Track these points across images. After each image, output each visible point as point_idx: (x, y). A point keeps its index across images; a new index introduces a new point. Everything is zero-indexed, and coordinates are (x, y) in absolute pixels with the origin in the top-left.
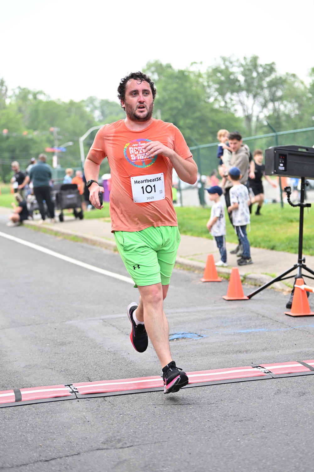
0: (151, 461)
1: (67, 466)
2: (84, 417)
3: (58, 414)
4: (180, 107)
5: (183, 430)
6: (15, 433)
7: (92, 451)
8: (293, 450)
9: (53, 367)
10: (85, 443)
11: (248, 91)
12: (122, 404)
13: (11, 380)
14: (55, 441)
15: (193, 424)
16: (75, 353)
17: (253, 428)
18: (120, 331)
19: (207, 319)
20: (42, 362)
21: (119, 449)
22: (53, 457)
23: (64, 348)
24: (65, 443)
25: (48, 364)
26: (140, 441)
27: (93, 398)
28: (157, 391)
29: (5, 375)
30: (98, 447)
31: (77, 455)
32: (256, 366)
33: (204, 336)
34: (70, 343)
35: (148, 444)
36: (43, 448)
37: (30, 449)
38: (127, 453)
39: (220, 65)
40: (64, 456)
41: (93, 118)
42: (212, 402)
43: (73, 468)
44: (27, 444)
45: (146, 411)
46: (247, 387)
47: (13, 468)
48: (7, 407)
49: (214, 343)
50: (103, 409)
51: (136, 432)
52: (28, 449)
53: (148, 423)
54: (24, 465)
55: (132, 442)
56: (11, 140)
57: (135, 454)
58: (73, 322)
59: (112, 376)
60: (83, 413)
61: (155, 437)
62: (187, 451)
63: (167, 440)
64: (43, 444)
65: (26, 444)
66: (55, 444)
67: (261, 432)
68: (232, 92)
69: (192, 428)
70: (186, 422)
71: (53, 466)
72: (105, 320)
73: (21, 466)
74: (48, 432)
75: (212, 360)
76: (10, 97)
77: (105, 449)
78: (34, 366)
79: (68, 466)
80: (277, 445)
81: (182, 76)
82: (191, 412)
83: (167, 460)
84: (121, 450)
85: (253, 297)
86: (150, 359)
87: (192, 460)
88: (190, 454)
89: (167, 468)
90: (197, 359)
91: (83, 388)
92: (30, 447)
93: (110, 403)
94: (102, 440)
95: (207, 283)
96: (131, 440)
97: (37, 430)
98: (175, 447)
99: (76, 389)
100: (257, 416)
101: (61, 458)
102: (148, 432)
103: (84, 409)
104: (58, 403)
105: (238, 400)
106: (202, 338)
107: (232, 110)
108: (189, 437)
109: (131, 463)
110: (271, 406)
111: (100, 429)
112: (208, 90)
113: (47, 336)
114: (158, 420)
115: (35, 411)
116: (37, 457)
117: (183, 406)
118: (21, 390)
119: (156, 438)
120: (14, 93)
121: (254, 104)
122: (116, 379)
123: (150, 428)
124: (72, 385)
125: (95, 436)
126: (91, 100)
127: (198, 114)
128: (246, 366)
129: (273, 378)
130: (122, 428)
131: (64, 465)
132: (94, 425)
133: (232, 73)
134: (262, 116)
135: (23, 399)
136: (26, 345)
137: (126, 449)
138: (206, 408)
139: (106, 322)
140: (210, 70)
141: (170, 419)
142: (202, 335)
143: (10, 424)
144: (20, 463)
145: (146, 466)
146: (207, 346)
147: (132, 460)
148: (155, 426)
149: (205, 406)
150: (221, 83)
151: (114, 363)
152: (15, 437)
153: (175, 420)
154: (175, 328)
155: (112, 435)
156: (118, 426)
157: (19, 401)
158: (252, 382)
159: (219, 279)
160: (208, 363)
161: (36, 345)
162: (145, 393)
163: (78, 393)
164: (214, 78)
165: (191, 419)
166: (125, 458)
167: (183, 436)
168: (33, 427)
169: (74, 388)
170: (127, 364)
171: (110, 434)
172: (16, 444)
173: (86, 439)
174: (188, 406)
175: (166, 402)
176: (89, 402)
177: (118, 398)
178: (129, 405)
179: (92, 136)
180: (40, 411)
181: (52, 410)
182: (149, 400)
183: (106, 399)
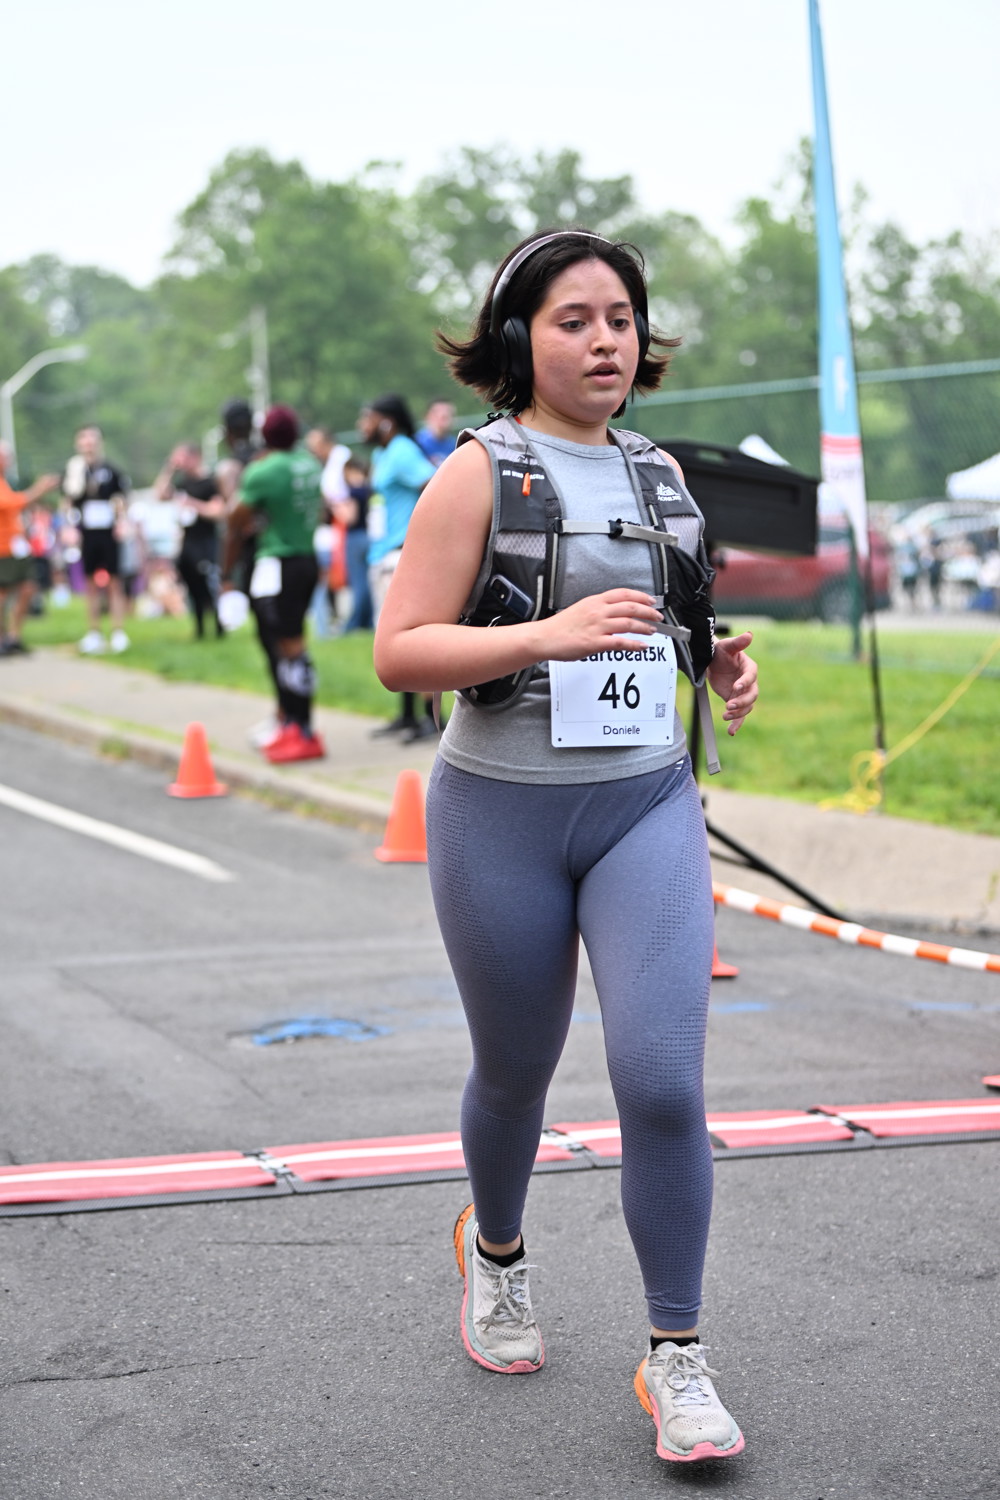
0: (205, 1419)
4: (327, 301)
5: (307, 1325)
7: (15, 1383)
12: (115, 1239)
15: (340, 1306)
18: (116, 1008)
19: (393, 978)
21: (102, 1381)
26: (170, 1354)
27: (24, 1220)
28: (229, 1200)
30: (35, 1373)
33: (383, 1031)
35: (195, 1364)
38: (129, 1391)
39: (455, 176)
41: (46, 326)
42: (402, 1239)
45: (192, 1262)
49: (413, 1052)
50: (54, 1253)
51: (157, 1327)
53: (198, 1301)
55: (146, 1358)
57: (152, 1396)
59: (85, 1150)
61: (219, 1343)
62: (319, 1391)
63: (256, 1354)
69: (335, 1318)
70: (318, 1298)
72: (69, 973)
75: (405, 1106)
77: (55, 1379)
80: (601, 1377)
81: (337, 204)
82: (334, 1266)
83: (255, 1416)
84: (108, 1383)
86: (207, 1099)
87: (332, 1418)
88: (328, 1398)
90: (359, 1102)
93: (76, 1236)
94: (49, 1349)
96: (140, 1352)
98: (280, 1375)
102: (195, 1329)
106: (376, 1035)
108: (325, 1344)
109: (139, 1424)
110: (587, 1256)
111: (44, 1315)
112: (418, 254)
114: (230, 1292)
117: (311, 1248)
119: (221, 1348)
122: (98, 1159)
123: (204, 1314)
125: (26, 1339)
126: (43, 266)
127: (382, 329)
129: (595, 1167)
130: (113, 1313)
132: (24, 1304)
133: (499, 204)
137: (123, 1381)
138: (382, 1255)
139: (70, 978)
140: (429, 190)
141: (268, 1288)
142: (375, 1028)
145: (186, 1435)
146: (391, 1062)
147: (142, 1416)
148: (219, 1309)
149: (378, 1250)
150: (460, 232)
151: (93, 1107)
153: (283, 1291)
154: (293, 1002)
155: (82, 1335)
156: (101, 1306)
160: (393, 1116)
162: (189, 1206)
165: (333, 1290)
166: (119, 1408)
167: (307, 1343)
170: (136, 1114)
171: (75, 1332)
174: (324, 1248)
175: (256, 1235)
176: (11, 1229)
177: (100, 1217)
178: (138, 1240)
179: (42, 382)
182: (204, 1228)
183: (66, 1223)
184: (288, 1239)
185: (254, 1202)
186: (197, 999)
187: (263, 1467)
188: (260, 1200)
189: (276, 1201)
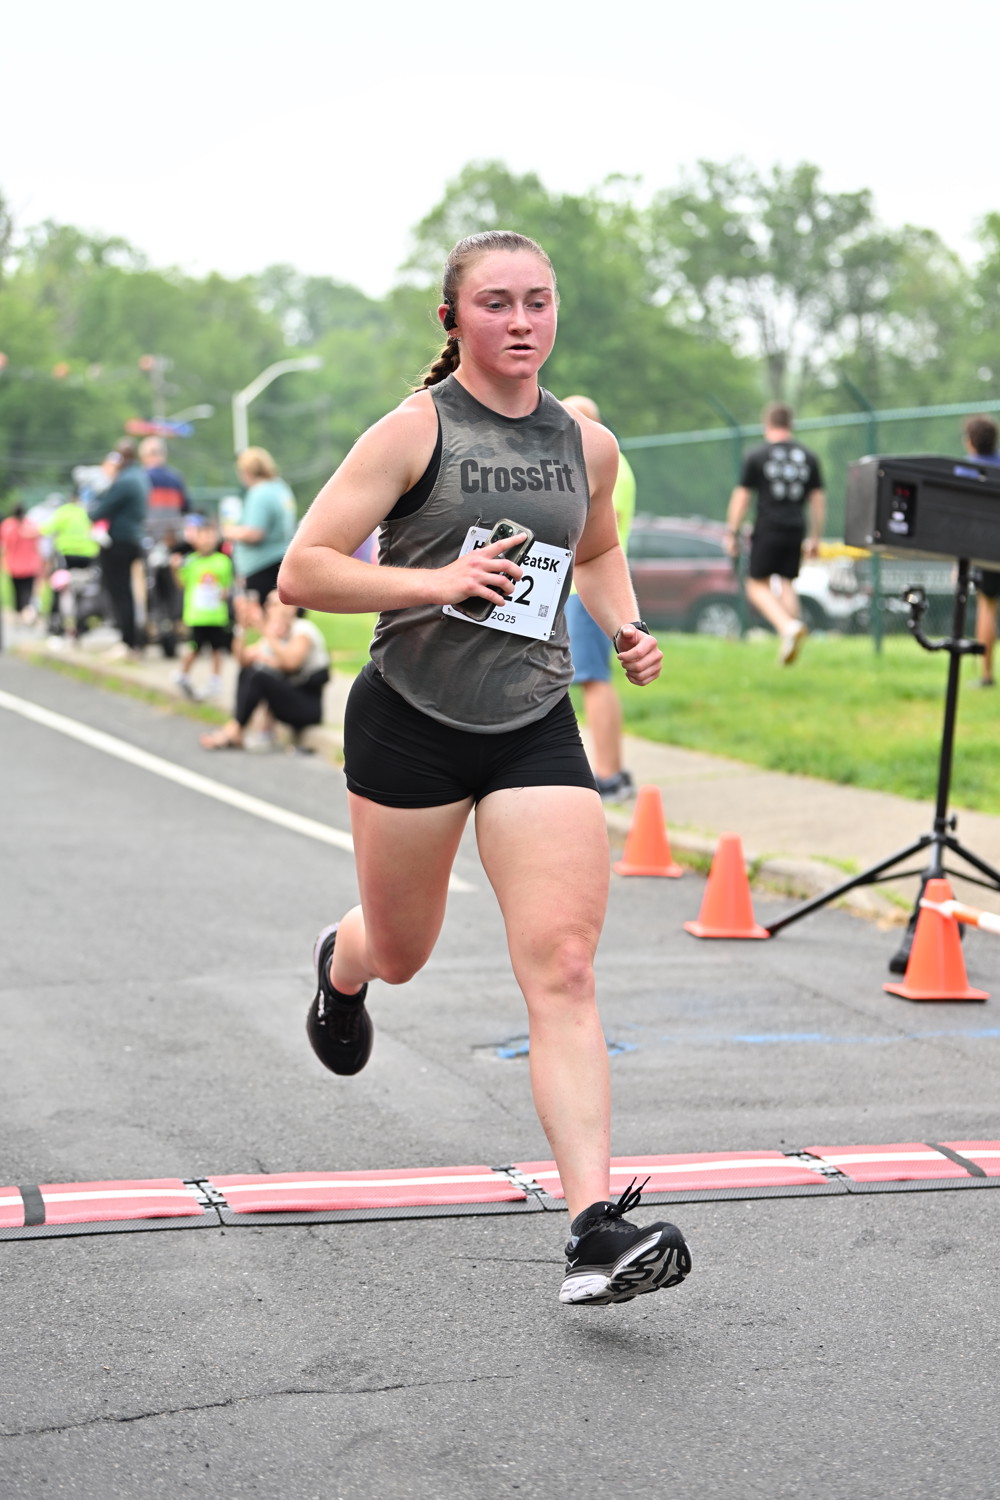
0: (463, 1438)
1: (191, 1441)
2: (246, 1285)
3: (160, 1274)
6: (22, 1326)
7: (269, 1394)
8: (916, 1426)
9: (143, 1121)
10: (248, 1368)
11: (782, 274)
12: (366, 1251)
13: (11, 1155)
14: (152, 1356)
15: (595, 1327)
16: (216, 1080)
17: (786, 1349)
19: (637, 994)
20: (108, 1103)
21: (357, 1395)
22: (146, 1408)
23: (179, 1061)
24: (184, 1367)
25: (129, 1112)
26: (425, 1370)
27: (274, 1228)
28: (478, 1215)
30: (290, 1385)
31: (223, 1405)
32: (795, 1151)
33: (629, 1047)
34: (197, 1047)
35: (450, 1381)
36: (115, 1378)
37: (72, 1379)
38: (385, 1406)
39: (694, 188)
40: (180, 1407)
41: (280, 335)
43: (214, 1447)
44: (62, 1361)
45: (444, 1277)
46: (765, 1218)
47: (20, 1438)
49: (659, 1070)
50: (305, 1263)
51: (411, 1342)
52: (67, 1380)
53: (451, 1317)
54: (53, 1429)
55: (401, 1373)
56: (17, 388)
57: (409, 1413)
58: (206, 981)
59: (333, 1161)
60: (241, 1274)
61: (473, 1360)
62: (578, 1412)
63: (512, 1374)
64: (113, 1365)
65: (60, 1363)
66: (153, 1368)
67: (811, 1363)
68: (730, 275)
69: (591, 1339)
70: (573, 1317)
71: (145, 1436)
73: (42, 1431)
74: (128, 1327)
76: (19, 253)
77: (311, 1392)
78: (84, 1115)
79: (196, 1441)
80: (865, 1408)
81: (574, 217)
83: (513, 1436)
84: (364, 1397)
85: (785, 932)
86: (454, 1111)
87: (591, 1441)
88: (587, 1420)
89: (513, 1463)
91: (244, 1191)
92: (72, 1374)
93: (327, 1247)
94: (304, 1361)
95: (637, 882)
96: (395, 1366)
97: (93, 1319)
98: (537, 1395)
99: (221, 1195)
100: (798, 1312)
101: (172, 1412)
102: (450, 1345)
103: (246, 1261)
104: (162, 1236)
105: (739, 1255)
106: (620, 1053)
107: (726, 333)
108: (582, 1366)
109: (397, 1441)
110: (845, 1283)
111: (297, 1326)
112: (656, 268)
113: (125, 1021)
114: (483, 1309)
115: (87, 1258)
116: (95, 1407)
118: (42, 1188)
119: (476, 1365)
120: (33, 240)
121: (798, 316)
122: (346, 1170)
123: (458, 1330)
124: (206, 1181)
125: (281, 1350)
126: (278, 277)
127: (615, 341)
128: (764, 1149)
129: (850, 1193)
130: (366, 1326)
131: (182, 1435)
132: (277, 1314)
133: (734, 217)
134: (819, 358)
135: (49, 1218)
136: (57, 1046)
137: (380, 1396)
140: (665, 203)
141: (522, 1305)
142: (620, 1044)
144: (41, 1424)
146: (637, 1079)
147: (399, 1432)
148: (473, 1325)
150: (695, 246)
151: (340, 1117)
152: (25, 1340)
153: (538, 1310)
155: (337, 1348)
156: (354, 1320)
157: (38, 1223)
158: (783, 1201)
159: (674, 869)
160: (642, 1134)
161: (89, 1046)
162: (440, 1220)
163: (225, 1209)
164: (675, 228)
166: (376, 1424)
167: (563, 1364)
168: (81, 1310)
169: (214, 1192)
170: (383, 1124)
171: (330, 1345)
172: (27, 1362)
173: (252, 1357)
175: (508, 1251)
176: (262, 1238)
177: (353, 1229)
178: (390, 1253)
179: (275, 392)
180: (104, 1259)
181: (142, 1258)
182: (455, 1242)
183: (316, 1233)
184: (540, 1257)
185: (505, 1217)
186: (440, 1010)
187: (524, 1489)
188: (511, 1216)
189: (526, 1217)
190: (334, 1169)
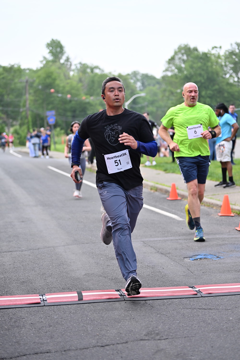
0: (183, 351)
2: (130, 314)
3: (110, 312)
4: (203, 81)
5: (206, 329)
6: (78, 324)
7: (136, 340)
9: (106, 276)
10: (131, 334)
12: (159, 306)
13: (75, 284)
14: (108, 331)
15: (214, 324)
18: (157, 251)
19: (223, 245)
20: (97, 272)
21: (157, 341)
22: (107, 343)
24: (116, 334)
25: (102, 274)
26: (173, 335)
27: (137, 301)
28: (186, 298)
29: (70, 280)
30: (141, 338)
31: (125, 343)
33: (222, 258)
35: (179, 337)
36: (100, 336)
37: (90, 337)
38: (164, 343)
39: (235, 49)
40: (115, 343)
41: (136, 88)
42: (229, 309)
43: (123, 353)
45: (178, 313)
47: (77, 351)
48: (72, 304)
49: (229, 263)
50: (144, 309)
51: (170, 328)
52: (88, 337)
53: (179, 322)
54: (85, 348)
55: (168, 336)
56: (73, 102)
57: (170, 345)
59: (151, 285)
60: (129, 312)
61: (185, 333)
62: (210, 345)
63: (194, 336)
64: (99, 333)
65: (87, 333)
66: (109, 334)
69: (213, 327)
70: (209, 322)
71: (107, 350)
72: (145, 242)
73: (83, 349)
74: (103, 324)
75: (228, 276)
76: (73, 70)
77: (146, 340)
78: (92, 275)
79: (119, 351)
81: (206, 57)
82: (212, 315)
83: (195, 351)
84: (159, 341)
86: (180, 273)
87: (213, 352)
88: (212, 347)
89: (195, 357)
90: (216, 275)
92: (90, 335)
93: (150, 305)
94: (144, 333)
95: (223, 217)
96: (167, 334)
97: (94, 323)
98: (200, 341)
99: (124, 293)
101: (113, 345)
102: (179, 329)
103: (130, 309)
104: (111, 303)
106: (220, 259)
108: (211, 334)
109: (167, 352)
111: (143, 324)
112: (225, 69)
113: (101, 252)
114: (187, 320)
115: (93, 308)
116: (95, 343)
117: (206, 310)
118: (82, 292)
120: (76, 67)
122: (154, 287)
123: (181, 325)
124: (121, 290)
125: (139, 330)
126: (135, 74)
127: (216, 87)
130: (159, 324)
131: (116, 350)
132: (138, 321)
135: (84, 299)
136: (85, 258)
137: (163, 341)
138: (224, 312)
139: (145, 243)
140: (227, 53)
141: (196, 319)
142: (220, 257)
143: (75, 317)
144: (83, 347)
145: (178, 355)
146: (224, 265)
147: (167, 350)
148: (185, 324)
150: (235, 63)
151: (152, 275)
152: (79, 327)
153: (200, 321)
154: (199, 250)
155: (152, 329)
156: (156, 323)
157: (81, 300)
159: (232, 215)
160: (225, 278)
161: (92, 258)
162: (176, 299)
163: (125, 296)
164: (230, 59)
165: (212, 321)
166: (162, 348)
167: (207, 333)
168: (92, 320)
170: (163, 276)
171: (150, 329)
172: (79, 333)
173: (132, 332)
174: (210, 310)
175: (193, 306)
176: (134, 303)
177: (155, 301)
178: (165, 307)
179: (134, 102)
180: (97, 308)
181: (106, 308)
182: (180, 304)
183: (147, 302)
184: (201, 308)
185: (192, 298)
186: (176, 249)
188: (194, 298)
189: (197, 298)
190: (151, 287)
